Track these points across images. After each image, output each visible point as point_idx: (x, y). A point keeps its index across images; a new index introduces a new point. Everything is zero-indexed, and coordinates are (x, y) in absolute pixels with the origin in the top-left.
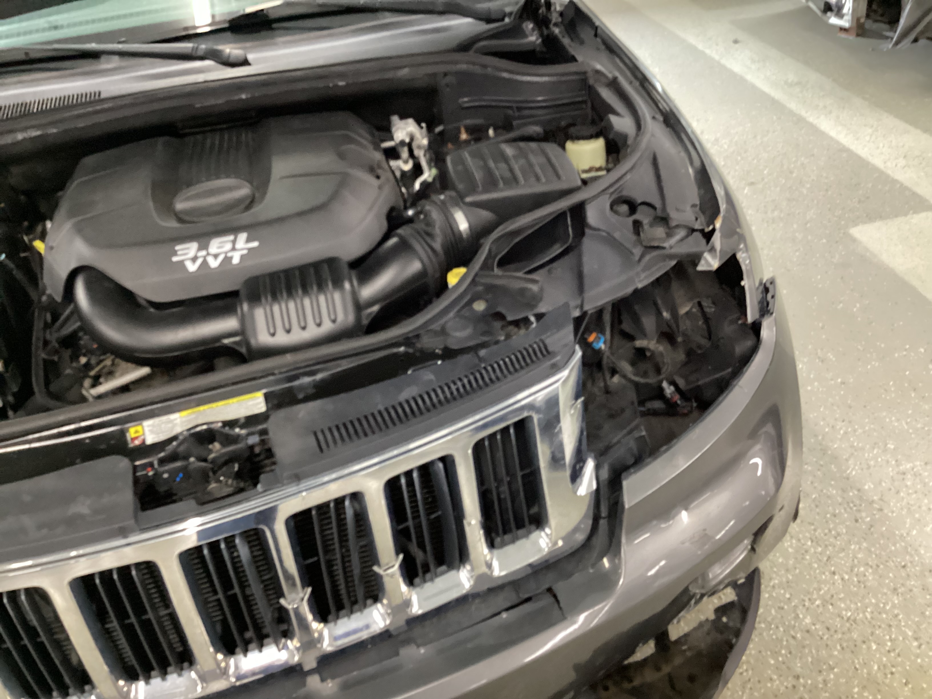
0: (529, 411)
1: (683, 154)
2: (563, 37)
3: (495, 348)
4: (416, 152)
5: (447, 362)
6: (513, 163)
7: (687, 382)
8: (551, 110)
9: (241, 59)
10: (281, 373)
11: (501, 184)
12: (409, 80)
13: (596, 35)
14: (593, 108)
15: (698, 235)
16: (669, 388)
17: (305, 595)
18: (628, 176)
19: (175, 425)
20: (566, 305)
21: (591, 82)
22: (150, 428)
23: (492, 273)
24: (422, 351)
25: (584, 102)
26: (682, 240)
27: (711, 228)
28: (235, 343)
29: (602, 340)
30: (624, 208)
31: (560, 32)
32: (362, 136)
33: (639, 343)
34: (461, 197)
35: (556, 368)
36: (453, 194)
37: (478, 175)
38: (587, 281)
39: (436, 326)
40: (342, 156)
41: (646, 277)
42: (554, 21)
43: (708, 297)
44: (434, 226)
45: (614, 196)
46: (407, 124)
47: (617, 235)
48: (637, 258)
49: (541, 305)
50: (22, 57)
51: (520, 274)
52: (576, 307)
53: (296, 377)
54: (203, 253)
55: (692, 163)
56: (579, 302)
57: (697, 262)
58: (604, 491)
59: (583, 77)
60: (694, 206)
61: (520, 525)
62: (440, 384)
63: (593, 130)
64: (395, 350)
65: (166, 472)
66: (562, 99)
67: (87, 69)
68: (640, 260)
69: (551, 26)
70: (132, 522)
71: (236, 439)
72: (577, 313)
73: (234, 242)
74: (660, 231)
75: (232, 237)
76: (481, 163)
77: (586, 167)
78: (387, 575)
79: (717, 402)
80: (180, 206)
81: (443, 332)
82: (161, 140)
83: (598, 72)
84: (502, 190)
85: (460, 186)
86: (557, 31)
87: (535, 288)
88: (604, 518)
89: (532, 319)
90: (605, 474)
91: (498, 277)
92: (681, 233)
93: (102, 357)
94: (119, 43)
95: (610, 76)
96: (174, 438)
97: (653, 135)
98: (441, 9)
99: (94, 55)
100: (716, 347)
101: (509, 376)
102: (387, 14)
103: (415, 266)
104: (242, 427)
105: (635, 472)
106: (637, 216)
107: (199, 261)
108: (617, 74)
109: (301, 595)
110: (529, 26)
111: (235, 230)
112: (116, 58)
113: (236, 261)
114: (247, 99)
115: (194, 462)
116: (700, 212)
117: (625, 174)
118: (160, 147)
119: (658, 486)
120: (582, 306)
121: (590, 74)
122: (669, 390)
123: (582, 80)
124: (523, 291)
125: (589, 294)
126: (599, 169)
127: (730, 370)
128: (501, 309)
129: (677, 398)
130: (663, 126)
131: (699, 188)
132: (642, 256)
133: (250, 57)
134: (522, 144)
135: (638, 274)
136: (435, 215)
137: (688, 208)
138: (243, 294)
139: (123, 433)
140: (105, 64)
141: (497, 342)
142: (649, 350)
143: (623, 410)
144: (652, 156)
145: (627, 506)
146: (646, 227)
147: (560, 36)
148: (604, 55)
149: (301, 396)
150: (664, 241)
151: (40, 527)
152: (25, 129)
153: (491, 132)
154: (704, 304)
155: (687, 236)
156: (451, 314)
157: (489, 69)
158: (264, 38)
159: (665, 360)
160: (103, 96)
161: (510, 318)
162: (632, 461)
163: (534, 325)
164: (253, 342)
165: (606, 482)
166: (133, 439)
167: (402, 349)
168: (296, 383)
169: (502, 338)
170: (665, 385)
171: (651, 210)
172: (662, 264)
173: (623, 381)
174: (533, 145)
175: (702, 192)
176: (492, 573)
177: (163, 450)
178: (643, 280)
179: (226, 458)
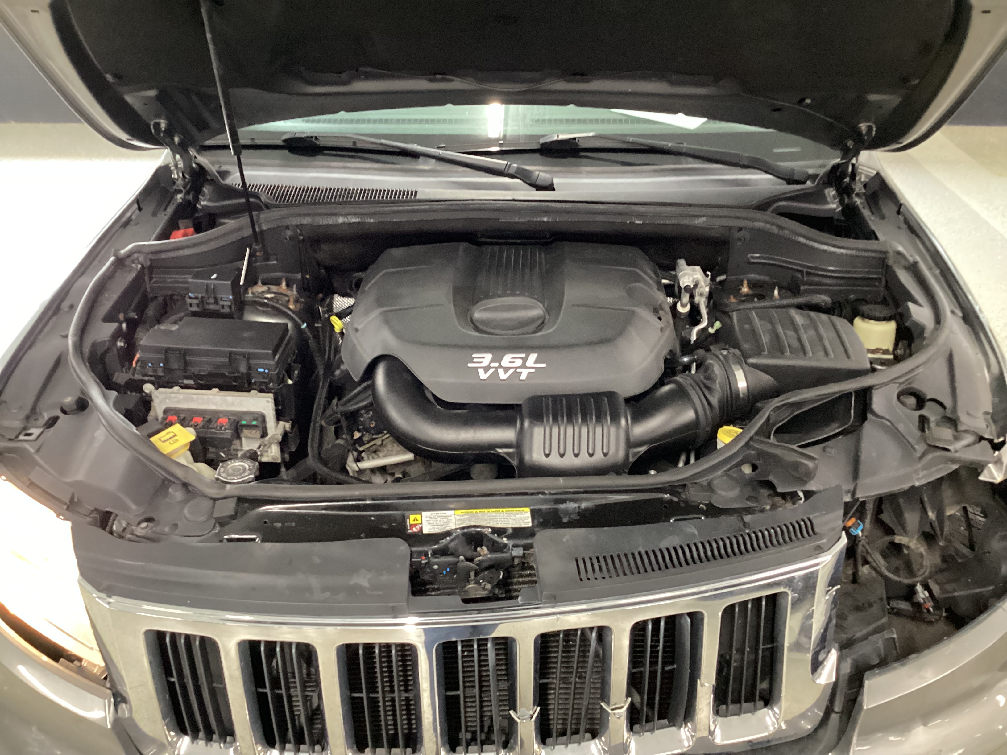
0: (785, 588)
1: (980, 356)
2: (864, 208)
3: (759, 516)
4: (697, 299)
5: (711, 520)
6: (802, 331)
7: (943, 590)
8: (841, 282)
9: (548, 183)
10: (550, 494)
11: (788, 353)
12: (703, 228)
13: (899, 212)
14: (887, 287)
15: (985, 443)
16: (923, 593)
17: (534, 713)
18: (921, 370)
19: (449, 521)
20: (838, 487)
21: (890, 262)
22: (428, 519)
23: (768, 441)
24: (686, 502)
25: (879, 280)
26: (968, 446)
27: (1001, 439)
28: (507, 453)
29: (861, 527)
30: (912, 401)
31: (861, 203)
32: (646, 273)
33: (898, 539)
34: (745, 356)
35: (820, 550)
36: (737, 352)
37: (765, 339)
38: (863, 468)
39: (703, 481)
40: (630, 293)
41: (923, 477)
42: (857, 190)
43: (977, 505)
44: (715, 381)
45: (903, 387)
46: (694, 271)
47: (901, 427)
48: (919, 455)
49: (812, 482)
50: (350, 145)
51: (795, 447)
52: (848, 492)
53: (564, 501)
54: (496, 365)
55: (989, 367)
56: (851, 487)
57: (979, 471)
58: (843, 685)
59: (882, 256)
60: (986, 413)
61: (750, 698)
62: (702, 540)
63: (886, 312)
64: (660, 495)
65: (437, 564)
66: (855, 272)
67: (406, 166)
68: (921, 458)
69: (854, 195)
70: (404, 604)
71: (502, 548)
72: (847, 498)
73: (525, 360)
74: (946, 433)
75: (523, 355)
76: (770, 327)
77: (873, 348)
78: (615, 714)
79: (976, 621)
80: (478, 315)
81: (710, 487)
82: (463, 246)
83: (899, 253)
84: (786, 358)
85: (746, 346)
86: (858, 201)
87: (810, 464)
88: (837, 713)
89: (801, 494)
90: (847, 668)
91: (773, 445)
92: (969, 439)
93: (374, 437)
94: (439, 148)
95: (911, 259)
96: (448, 533)
97: (952, 332)
98: (745, 163)
99: (415, 155)
100: (980, 560)
101: (772, 547)
102: (690, 159)
103: (689, 415)
104: (508, 537)
105: (879, 674)
106: (923, 412)
107: (492, 370)
108: (918, 259)
109: (531, 712)
110: (831, 192)
111: (527, 348)
112: (433, 161)
113: (523, 377)
114: (548, 222)
115: (462, 561)
116: (991, 422)
117: (918, 367)
118: (461, 253)
119: (901, 695)
120: (854, 493)
121: (891, 254)
122: (922, 594)
123: (880, 258)
124: (796, 466)
125: (863, 481)
126: (886, 352)
127: (992, 588)
128: (771, 478)
129: (930, 605)
130: (962, 322)
131: (993, 396)
132: (923, 455)
133: (557, 181)
134: (812, 314)
135: (916, 472)
136: (717, 370)
137: (980, 414)
138: (525, 410)
139: (404, 519)
140: (423, 165)
141: (762, 511)
142: (908, 547)
143: (871, 605)
144: (948, 353)
145: (865, 707)
146: (932, 425)
147: (861, 207)
148: (905, 234)
149: (565, 520)
150: (951, 443)
151: (324, 589)
152: (346, 215)
153: (776, 292)
154: (970, 509)
155: (974, 443)
156: (720, 473)
157: (786, 232)
158: (571, 165)
159: (924, 563)
160: (418, 197)
161: (780, 490)
162: (877, 661)
163: (802, 502)
164: (527, 458)
165: (847, 677)
166: (412, 526)
167: (667, 496)
168: (562, 506)
169: (768, 507)
170: (919, 588)
171: (941, 409)
172: (942, 466)
173: (874, 574)
174: (824, 317)
175: (997, 400)
176: (713, 740)
177: (437, 542)
178: (921, 478)
179: (491, 563)
